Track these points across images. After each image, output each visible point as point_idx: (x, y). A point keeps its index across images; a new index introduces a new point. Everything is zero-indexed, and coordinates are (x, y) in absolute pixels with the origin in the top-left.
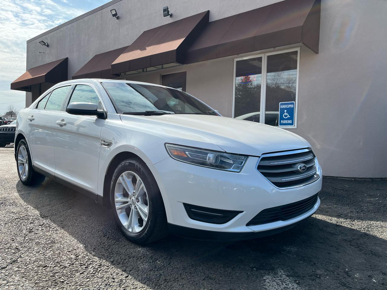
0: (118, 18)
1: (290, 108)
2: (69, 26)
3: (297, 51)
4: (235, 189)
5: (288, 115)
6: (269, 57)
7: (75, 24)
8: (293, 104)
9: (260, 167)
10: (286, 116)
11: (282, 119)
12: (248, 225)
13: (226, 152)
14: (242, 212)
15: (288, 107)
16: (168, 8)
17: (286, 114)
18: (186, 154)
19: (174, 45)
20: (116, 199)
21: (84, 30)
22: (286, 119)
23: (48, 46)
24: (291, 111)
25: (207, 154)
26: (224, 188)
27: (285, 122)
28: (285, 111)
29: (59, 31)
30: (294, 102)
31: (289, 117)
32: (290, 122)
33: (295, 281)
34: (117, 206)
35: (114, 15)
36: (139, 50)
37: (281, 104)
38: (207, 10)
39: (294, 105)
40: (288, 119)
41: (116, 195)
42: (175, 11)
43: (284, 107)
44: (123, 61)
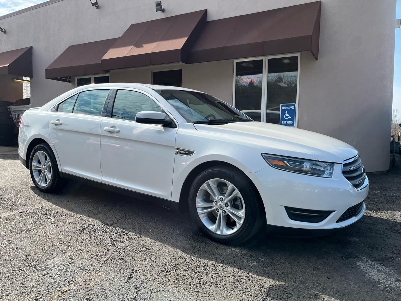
0: (98, 7)
1: (291, 109)
2: (34, 11)
3: (297, 57)
4: (317, 190)
5: (289, 116)
6: (270, 60)
7: (41, 9)
8: (294, 105)
9: (344, 173)
10: (287, 117)
11: (283, 119)
12: (337, 222)
13: (318, 161)
14: (334, 211)
15: (289, 108)
16: (161, 3)
17: (287, 115)
18: (285, 163)
19: (178, 44)
20: (198, 205)
21: (54, 17)
22: (287, 120)
23: (5, 32)
24: (292, 113)
25: (303, 163)
26: (307, 190)
27: (286, 122)
28: (286, 112)
29: (19, 16)
30: (295, 104)
31: (290, 118)
32: (291, 122)
33: (381, 264)
34: (199, 211)
35: (93, 4)
36: (132, 46)
37: (282, 106)
38: (204, 9)
39: (294, 107)
40: (289, 120)
41: (197, 201)
42: (168, 7)
43: (285, 108)
44: (116, 57)
